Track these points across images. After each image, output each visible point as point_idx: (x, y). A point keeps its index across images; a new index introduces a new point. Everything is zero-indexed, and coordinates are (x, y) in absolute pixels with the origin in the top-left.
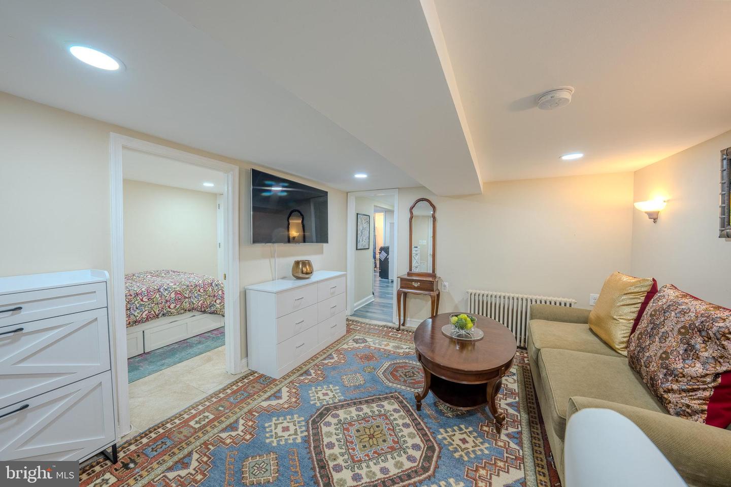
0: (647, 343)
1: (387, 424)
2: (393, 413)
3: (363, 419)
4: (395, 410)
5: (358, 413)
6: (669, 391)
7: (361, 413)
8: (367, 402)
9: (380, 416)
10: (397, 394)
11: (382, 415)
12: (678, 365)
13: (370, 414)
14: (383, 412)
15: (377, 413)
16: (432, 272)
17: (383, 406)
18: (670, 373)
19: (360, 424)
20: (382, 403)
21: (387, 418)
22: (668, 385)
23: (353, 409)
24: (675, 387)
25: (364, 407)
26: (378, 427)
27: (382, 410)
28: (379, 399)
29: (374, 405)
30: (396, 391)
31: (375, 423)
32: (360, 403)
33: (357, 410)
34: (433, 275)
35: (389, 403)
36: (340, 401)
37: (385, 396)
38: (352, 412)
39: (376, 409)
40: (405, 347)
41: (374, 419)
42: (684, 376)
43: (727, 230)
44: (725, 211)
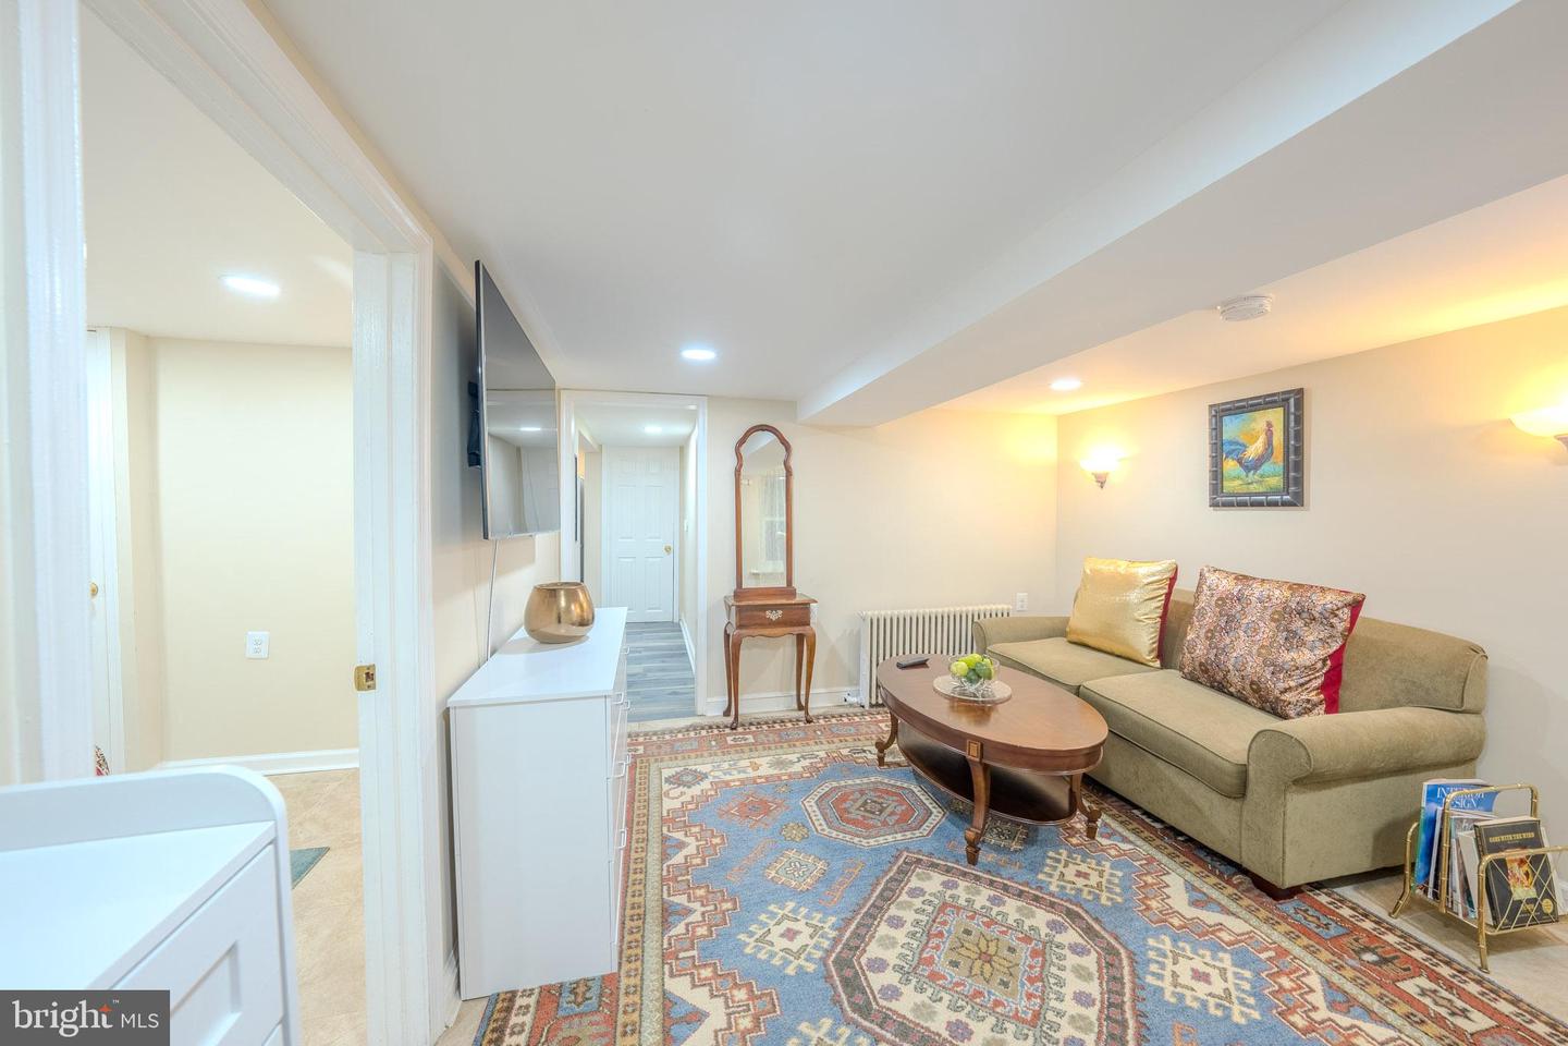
0: (1228, 641)
4: (946, 886)
5: (900, 932)
6: (1286, 690)
9: (936, 912)
11: (939, 909)
12: (1286, 657)
16: (785, 585)
17: (921, 893)
18: (1278, 669)
20: (914, 885)
22: (1281, 685)
24: (1292, 684)
28: (896, 879)
30: (899, 851)
33: (892, 925)
34: (789, 591)
35: (926, 879)
36: (840, 930)
37: (895, 868)
39: (916, 903)
40: (793, 757)
42: (1297, 668)
43: (1221, 498)
44: (1217, 476)
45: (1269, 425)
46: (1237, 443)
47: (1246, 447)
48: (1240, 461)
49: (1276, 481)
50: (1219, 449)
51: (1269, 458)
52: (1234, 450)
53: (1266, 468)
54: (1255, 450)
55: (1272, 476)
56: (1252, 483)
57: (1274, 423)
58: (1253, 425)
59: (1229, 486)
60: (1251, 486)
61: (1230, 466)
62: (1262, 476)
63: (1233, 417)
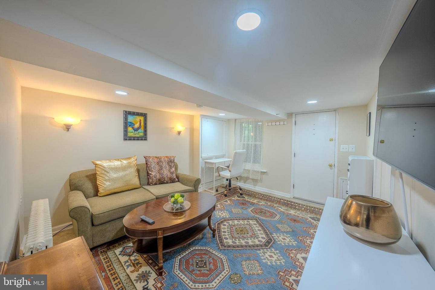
1: (233, 234)
2: (229, 238)
3: (245, 238)
4: (227, 239)
5: (248, 241)
7: (246, 240)
8: (242, 246)
9: (236, 238)
10: (221, 248)
11: (234, 238)
13: (241, 240)
14: (234, 239)
15: (237, 240)
17: (233, 242)
19: (247, 236)
20: (233, 244)
21: (232, 237)
23: (251, 243)
25: (244, 244)
26: (238, 234)
27: (234, 240)
28: (234, 247)
29: (238, 244)
30: (221, 250)
31: (239, 235)
32: (246, 246)
33: (248, 243)
35: (229, 243)
36: (259, 250)
37: (229, 248)
38: (251, 242)
39: (237, 241)
41: (239, 237)
43: (127, 138)
44: (126, 131)
45: (140, 120)
46: (132, 123)
47: (134, 124)
48: (133, 128)
49: (142, 134)
50: (126, 124)
51: (140, 129)
52: (131, 125)
53: (140, 131)
54: (137, 126)
55: (141, 133)
56: (136, 134)
57: (141, 120)
58: (136, 119)
59: (130, 134)
60: (136, 135)
61: (130, 129)
62: (139, 132)
63: (131, 116)
